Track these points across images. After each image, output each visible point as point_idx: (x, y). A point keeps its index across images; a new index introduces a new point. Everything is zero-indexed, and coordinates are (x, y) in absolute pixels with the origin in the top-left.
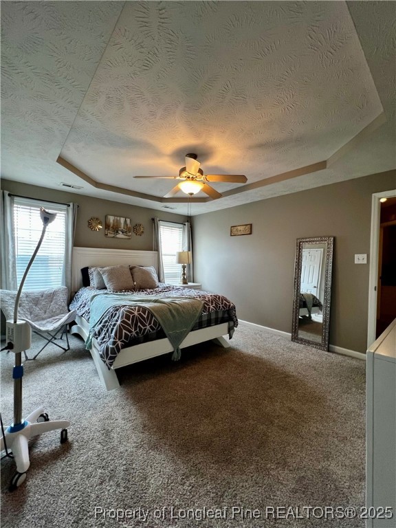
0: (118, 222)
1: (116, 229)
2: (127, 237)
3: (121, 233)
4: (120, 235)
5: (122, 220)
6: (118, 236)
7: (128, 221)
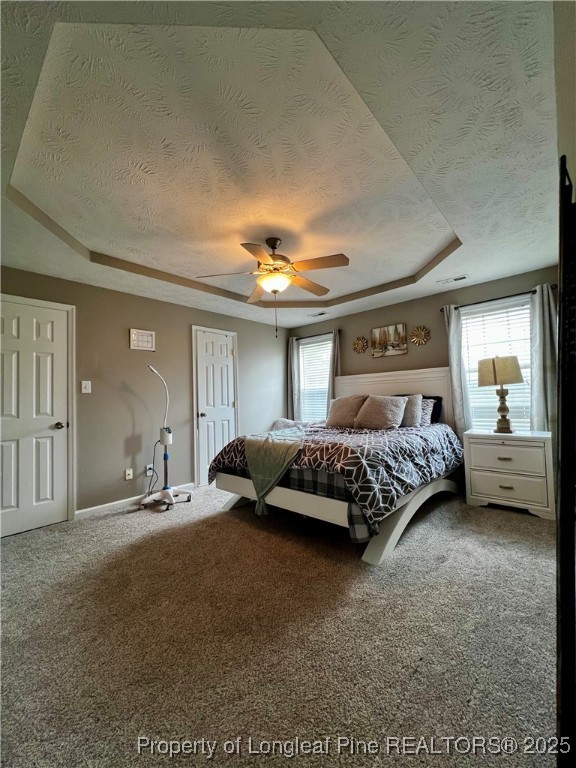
0: (385, 335)
1: (384, 346)
2: (401, 352)
3: (390, 348)
4: (391, 352)
5: (391, 329)
6: (388, 353)
7: (400, 328)
